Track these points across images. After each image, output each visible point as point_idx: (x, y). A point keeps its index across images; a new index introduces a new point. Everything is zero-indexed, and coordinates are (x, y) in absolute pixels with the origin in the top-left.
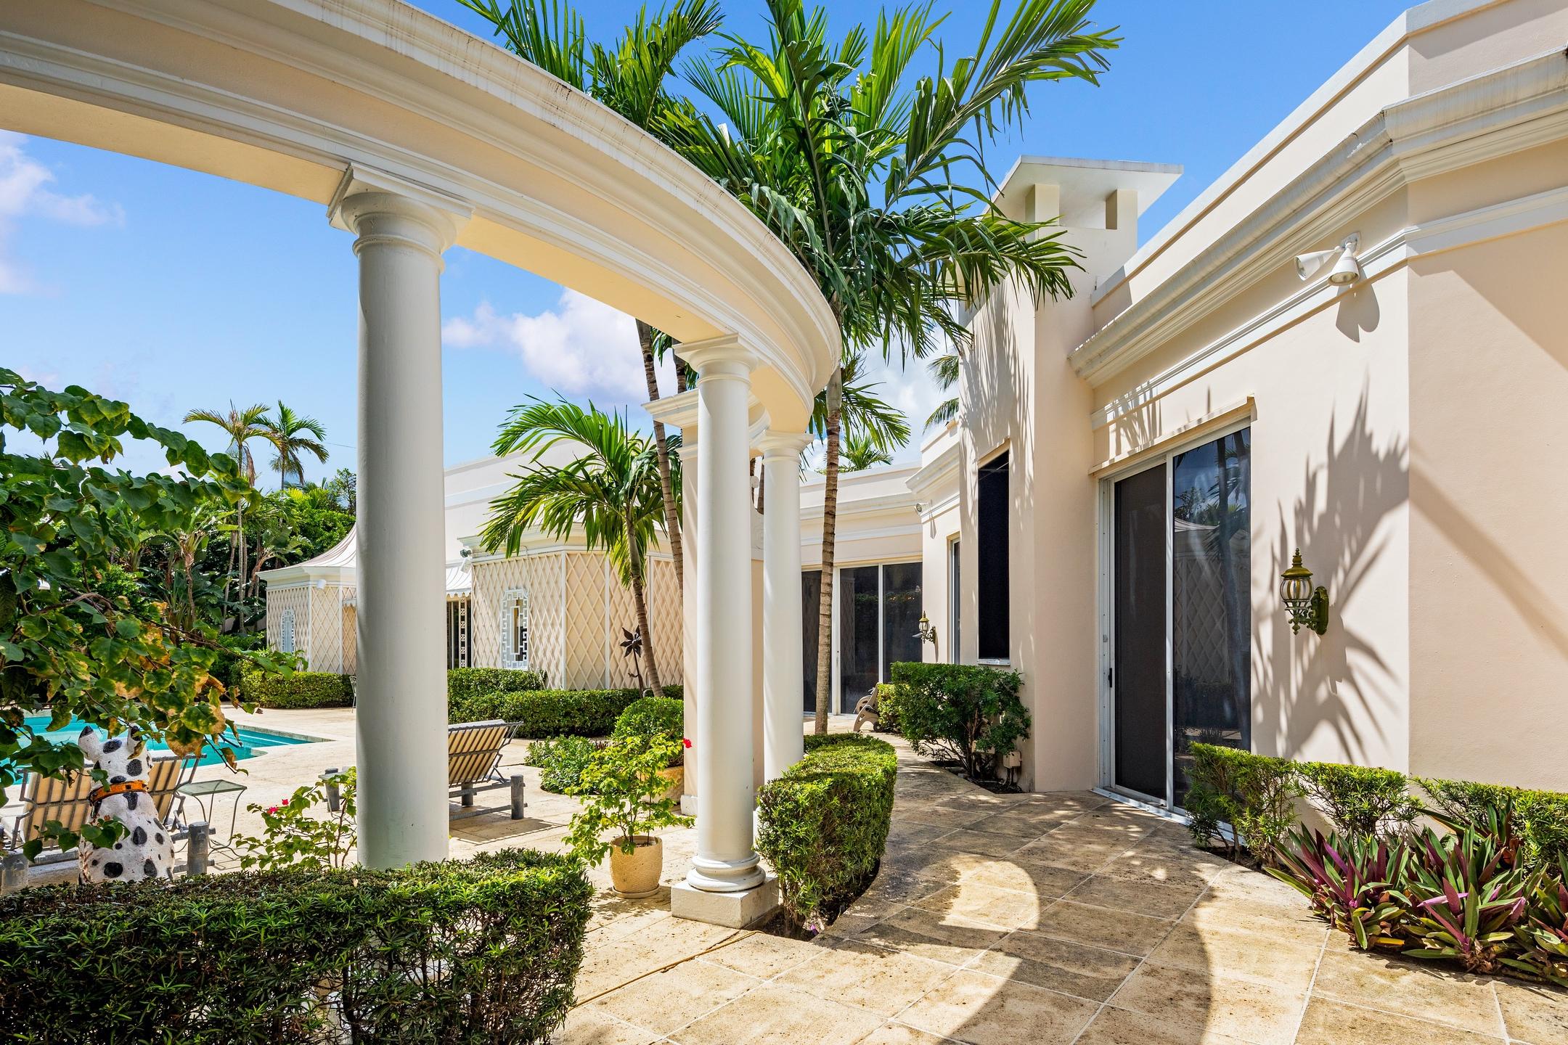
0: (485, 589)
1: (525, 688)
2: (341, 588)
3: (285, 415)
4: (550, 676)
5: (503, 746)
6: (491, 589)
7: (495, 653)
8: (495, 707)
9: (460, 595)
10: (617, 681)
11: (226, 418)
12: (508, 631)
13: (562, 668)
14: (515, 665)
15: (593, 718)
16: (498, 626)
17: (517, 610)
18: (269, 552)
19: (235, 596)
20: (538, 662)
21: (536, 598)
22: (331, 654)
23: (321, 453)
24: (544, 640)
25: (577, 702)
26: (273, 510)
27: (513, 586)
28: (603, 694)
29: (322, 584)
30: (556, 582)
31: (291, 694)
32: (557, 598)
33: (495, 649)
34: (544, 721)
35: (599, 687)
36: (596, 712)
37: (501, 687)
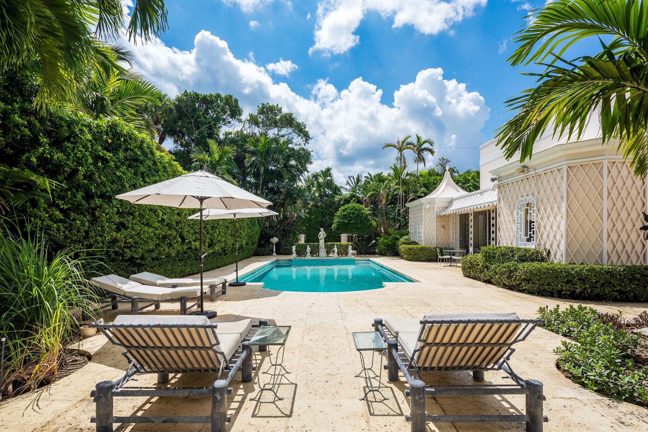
0: (506, 199)
1: (533, 260)
2: (436, 208)
3: (419, 139)
4: (552, 253)
5: (515, 341)
6: (510, 199)
7: (512, 237)
8: (511, 272)
9: (491, 205)
10: (614, 258)
11: (396, 144)
12: (521, 224)
13: (563, 247)
14: (525, 244)
15: (593, 287)
16: (514, 221)
17: (527, 210)
18: (411, 196)
19: (399, 215)
20: (542, 243)
21: (542, 201)
22: (432, 237)
23: (432, 152)
24: (548, 228)
25: (578, 273)
26: (413, 179)
27: (525, 194)
28: (602, 269)
29: (428, 206)
30: (558, 188)
31: (414, 255)
32: (559, 199)
33: (511, 234)
34: (549, 284)
35: (596, 263)
36: (596, 282)
37: (516, 258)
